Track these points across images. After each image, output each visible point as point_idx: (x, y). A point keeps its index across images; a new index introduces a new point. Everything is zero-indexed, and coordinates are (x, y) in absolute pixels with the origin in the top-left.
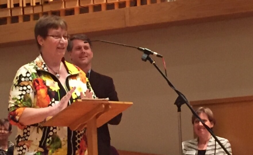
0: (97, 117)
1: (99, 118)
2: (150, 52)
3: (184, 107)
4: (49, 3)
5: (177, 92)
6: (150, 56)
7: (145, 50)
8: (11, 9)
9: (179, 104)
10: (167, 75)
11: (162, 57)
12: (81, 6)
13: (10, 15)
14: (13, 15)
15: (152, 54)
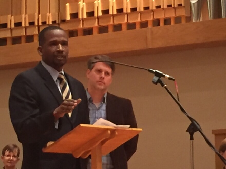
0: (103, 143)
1: (104, 145)
2: (162, 74)
3: (197, 135)
4: (66, 21)
5: (190, 118)
6: (162, 78)
7: (156, 72)
8: (26, 28)
9: (191, 131)
10: (180, 100)
11: (174, 80)
12: (100, 26)
13: (24, 34)
14: (28, 34)
15: (164, 76)
